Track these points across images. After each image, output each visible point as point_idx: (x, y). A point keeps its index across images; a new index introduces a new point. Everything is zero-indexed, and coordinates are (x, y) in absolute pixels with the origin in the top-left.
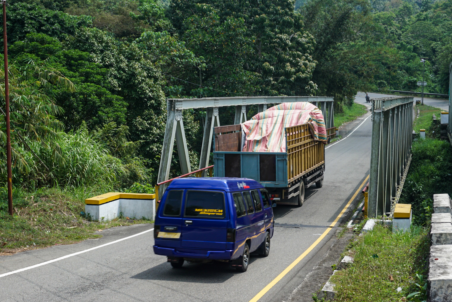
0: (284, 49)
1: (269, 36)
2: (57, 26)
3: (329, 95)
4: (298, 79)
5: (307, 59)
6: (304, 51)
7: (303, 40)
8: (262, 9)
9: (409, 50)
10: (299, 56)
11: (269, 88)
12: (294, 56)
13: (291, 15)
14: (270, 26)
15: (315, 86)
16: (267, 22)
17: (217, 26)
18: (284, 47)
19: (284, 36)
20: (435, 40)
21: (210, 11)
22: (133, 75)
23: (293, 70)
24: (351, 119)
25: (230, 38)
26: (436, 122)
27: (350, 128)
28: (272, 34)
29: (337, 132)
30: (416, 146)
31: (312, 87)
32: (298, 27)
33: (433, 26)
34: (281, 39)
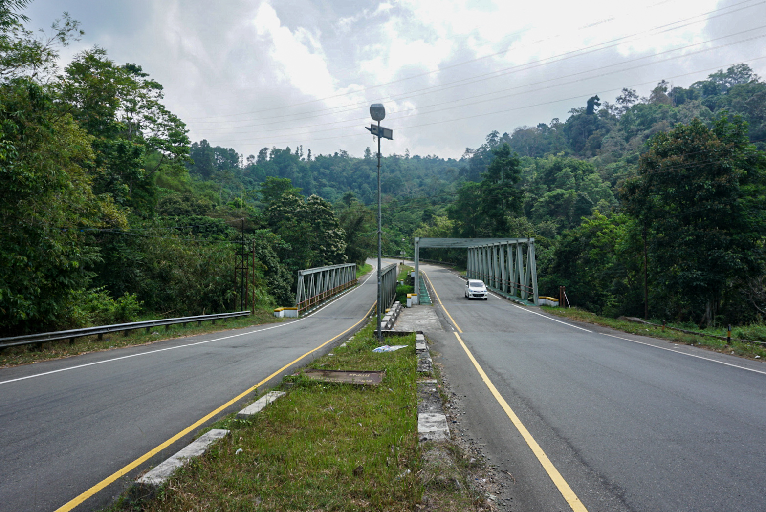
0: (330, 238)
1: (323, 232)
2: (215, 228)
3: (354, 262)
4: (338, 254)
5: (342, 243)
6: (340, 239)
7: (340, 233)
8: (318, 217)
9: (397, 230)
10: (338, 242)
11: (323, 259)
12: (336, 242)
13: (333, 220)
14: (323, 226)
15: (347, 257)
16: (321, 224)
17: (296, 226)
18: (330, 237)
19: (330, 232)
20: (412, 223)
21: (293, 218)
22: (265, 256)
23: (335, 249)
24: (364, 273)
25: (303, 233)
26: (409, 276)
27: (364, 279)
28: (324, 230)
29: (358, 282)
30: (398, 289)
31: (345, 258)
32: (336, 226)
33: (410, 215)
34: (329, 233)
